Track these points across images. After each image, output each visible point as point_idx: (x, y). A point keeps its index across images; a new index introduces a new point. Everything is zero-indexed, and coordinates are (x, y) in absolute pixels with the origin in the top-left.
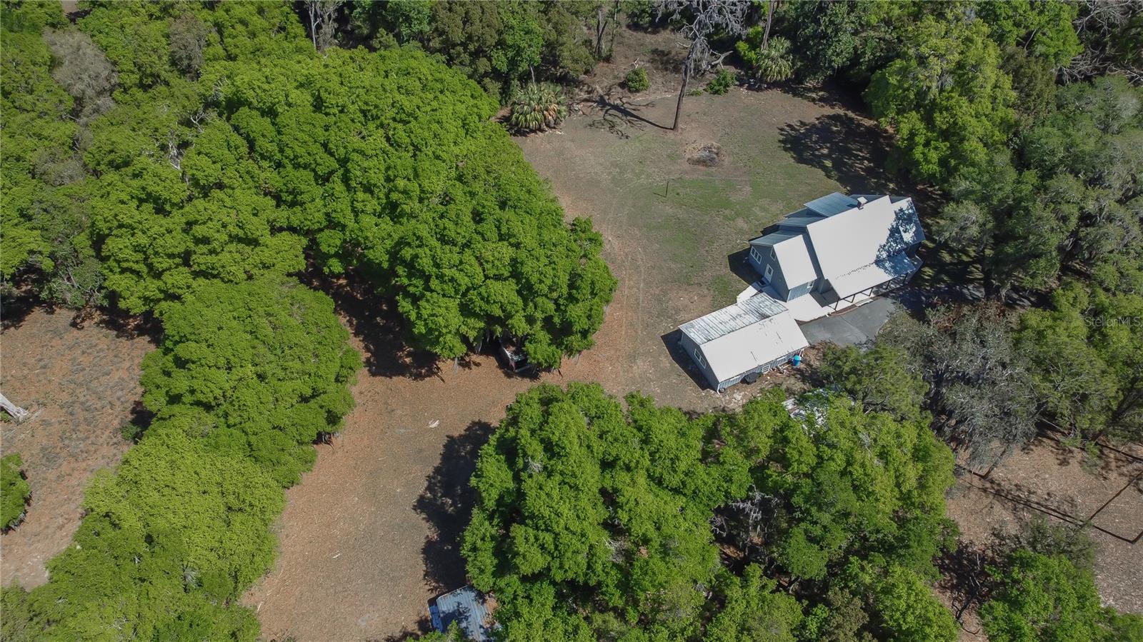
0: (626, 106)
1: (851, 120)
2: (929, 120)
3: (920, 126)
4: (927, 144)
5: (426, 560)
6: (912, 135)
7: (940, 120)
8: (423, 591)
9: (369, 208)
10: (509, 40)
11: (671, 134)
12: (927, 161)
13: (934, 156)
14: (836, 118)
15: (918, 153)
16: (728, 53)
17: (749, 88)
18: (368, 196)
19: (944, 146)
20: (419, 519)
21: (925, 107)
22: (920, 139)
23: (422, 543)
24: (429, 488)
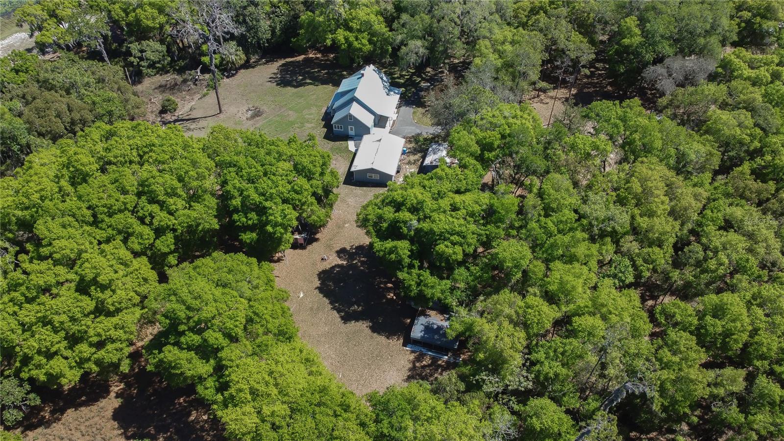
0: (180, 116)
1: (291, 62)
2: (350, 29)
3: (347, 33)
4: (357, 39)
5: (379, 333)
6: (346, 39)
7: (354, 25)
8: (396, 343)
9: (180, 206)
10: (100, 110)
11: (221, 116)
12: (364, 45)
13: (365, 41)
14: (283, 65)
15: (356, 44)
16: (200, 68)
17: (228, 77)
18: (175, 198)
19: (365, 34)
20: (353, 325)
21: (342, 24)
22: (352, 39)
23: (368, 331)
24: (339, 311)
